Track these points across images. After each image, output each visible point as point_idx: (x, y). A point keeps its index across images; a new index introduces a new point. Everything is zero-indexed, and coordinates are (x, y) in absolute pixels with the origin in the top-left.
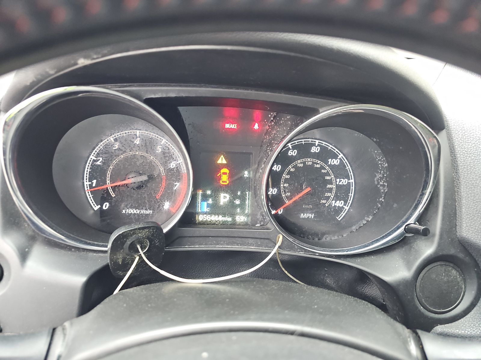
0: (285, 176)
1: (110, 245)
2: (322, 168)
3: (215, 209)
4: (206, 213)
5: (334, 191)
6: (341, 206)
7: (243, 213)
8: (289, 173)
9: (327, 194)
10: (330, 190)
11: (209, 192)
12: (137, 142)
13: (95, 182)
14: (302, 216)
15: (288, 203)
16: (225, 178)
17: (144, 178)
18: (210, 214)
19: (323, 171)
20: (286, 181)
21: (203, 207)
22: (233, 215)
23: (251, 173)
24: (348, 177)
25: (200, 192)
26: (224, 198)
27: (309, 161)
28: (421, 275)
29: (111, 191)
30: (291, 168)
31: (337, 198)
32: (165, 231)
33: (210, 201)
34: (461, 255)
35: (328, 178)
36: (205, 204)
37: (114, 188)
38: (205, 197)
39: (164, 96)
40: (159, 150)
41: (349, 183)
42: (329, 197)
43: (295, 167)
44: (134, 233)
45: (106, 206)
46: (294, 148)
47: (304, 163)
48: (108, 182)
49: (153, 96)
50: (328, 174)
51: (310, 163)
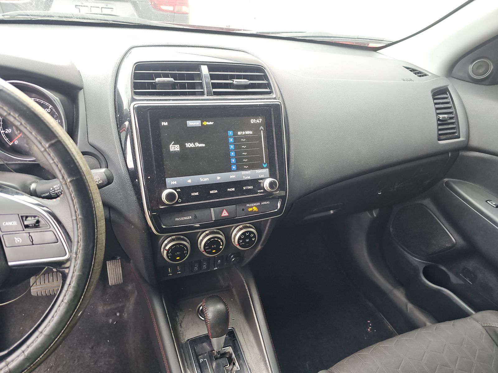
34: (92, 151)
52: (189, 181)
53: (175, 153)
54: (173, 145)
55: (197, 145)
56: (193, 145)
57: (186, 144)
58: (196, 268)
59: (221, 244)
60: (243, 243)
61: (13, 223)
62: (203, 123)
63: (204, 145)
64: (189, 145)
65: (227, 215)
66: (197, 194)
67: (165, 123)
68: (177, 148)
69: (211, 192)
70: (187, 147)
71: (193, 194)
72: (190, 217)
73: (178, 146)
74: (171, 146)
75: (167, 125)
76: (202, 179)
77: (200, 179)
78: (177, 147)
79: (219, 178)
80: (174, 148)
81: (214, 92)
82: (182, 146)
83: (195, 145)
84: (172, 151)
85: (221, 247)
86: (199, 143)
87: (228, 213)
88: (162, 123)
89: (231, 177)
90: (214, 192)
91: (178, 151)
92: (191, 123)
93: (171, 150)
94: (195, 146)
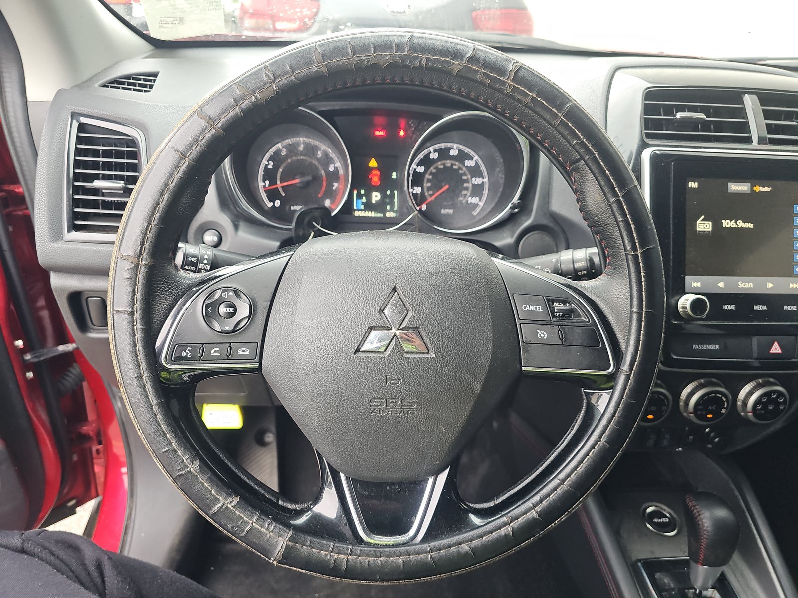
0: (428, 176)
1: (294, 224)
2: (460, 169)
3: (368, 206)
4: (361, 210)
5: (470, 190)
6: (476, 203)
7: (392, 210)
8: (431, 174)
9: (464, 192)
10: (467, 189)
11: (362, 192)
12: (301, 148)
13: (267, 182)
14: (443, 211)
15: (430, 199)
16: (376, 179)
17: (309, 178)
18: (365, 210)
19: (460, 172)
20: (429, 181)
21: (358, 204)
22: (384, 211)
23: (399, 174)
24: (482, 177)
25: (355, 192)
26: (376, 197)
27: (448, 163)
28: (522, 242)
29: (281, 190)
30: (433, 170)
31: (473, 195)
32: (333, 214)
33: (364, 200)
34: (551, 225)
35: (464, 178)
36: (360, 201)
37: (283, 187)
38: (359, 196)
39: (331, 108)
40: (319, 154)
41: (483, 183)
42: (466, 195)
43: (437, 168)
44: (311, 212)
45: (278, 203)
46: (435, 151)
47: (444, 165)
48: (278, 183)
49: (324, 109)
50: (465, 174)
51: (449, 165)
52: (721, 285)
53: (704, 234)
54: (702, 221)
55: (741, 224)
56: (734, 224)
57: (723, 221)
58: (651, 442)
59: (725, 406)
60: (763, 412)
61: (536, 308)
62: (754, 189)
63: (751, 226)
64: (727, 224)
65: (780, 351)
66: (732, 308)
67: (693, 183)
68: (708, 227)
69: (757, 308)
70: (724, 226)
71: (725, 307)
72: (717, 347)
73: (710, 223)
74: (698, 222)
75: (697, 187)
76: (741, 283)
77: (739, 283)
78: (708, 225)
79: (770, 285)
80: (703, 226)
81: (769, 139)
82: (717, 225)
83: (737, 224)
84: (699, 231)
85: (723, 411)
86: (744, 222)
87: (781, 348)
88: (690, 183)
89: (791, 285)
90: (761, 309)
91: (709, 231)
92: (735, 187)
93: (698, 229)
94: (736, 226)
